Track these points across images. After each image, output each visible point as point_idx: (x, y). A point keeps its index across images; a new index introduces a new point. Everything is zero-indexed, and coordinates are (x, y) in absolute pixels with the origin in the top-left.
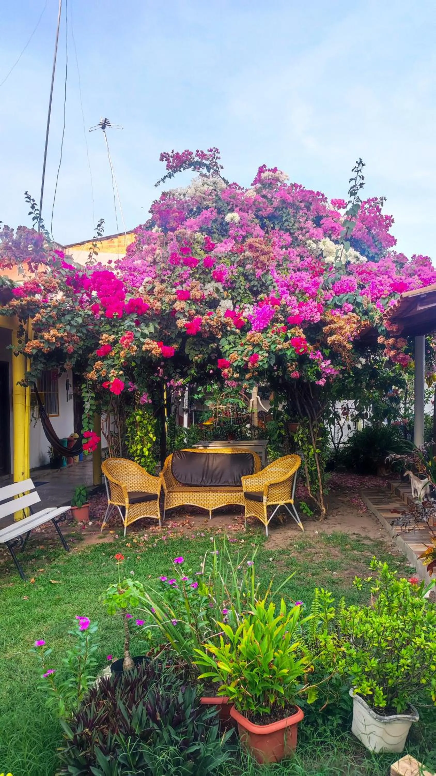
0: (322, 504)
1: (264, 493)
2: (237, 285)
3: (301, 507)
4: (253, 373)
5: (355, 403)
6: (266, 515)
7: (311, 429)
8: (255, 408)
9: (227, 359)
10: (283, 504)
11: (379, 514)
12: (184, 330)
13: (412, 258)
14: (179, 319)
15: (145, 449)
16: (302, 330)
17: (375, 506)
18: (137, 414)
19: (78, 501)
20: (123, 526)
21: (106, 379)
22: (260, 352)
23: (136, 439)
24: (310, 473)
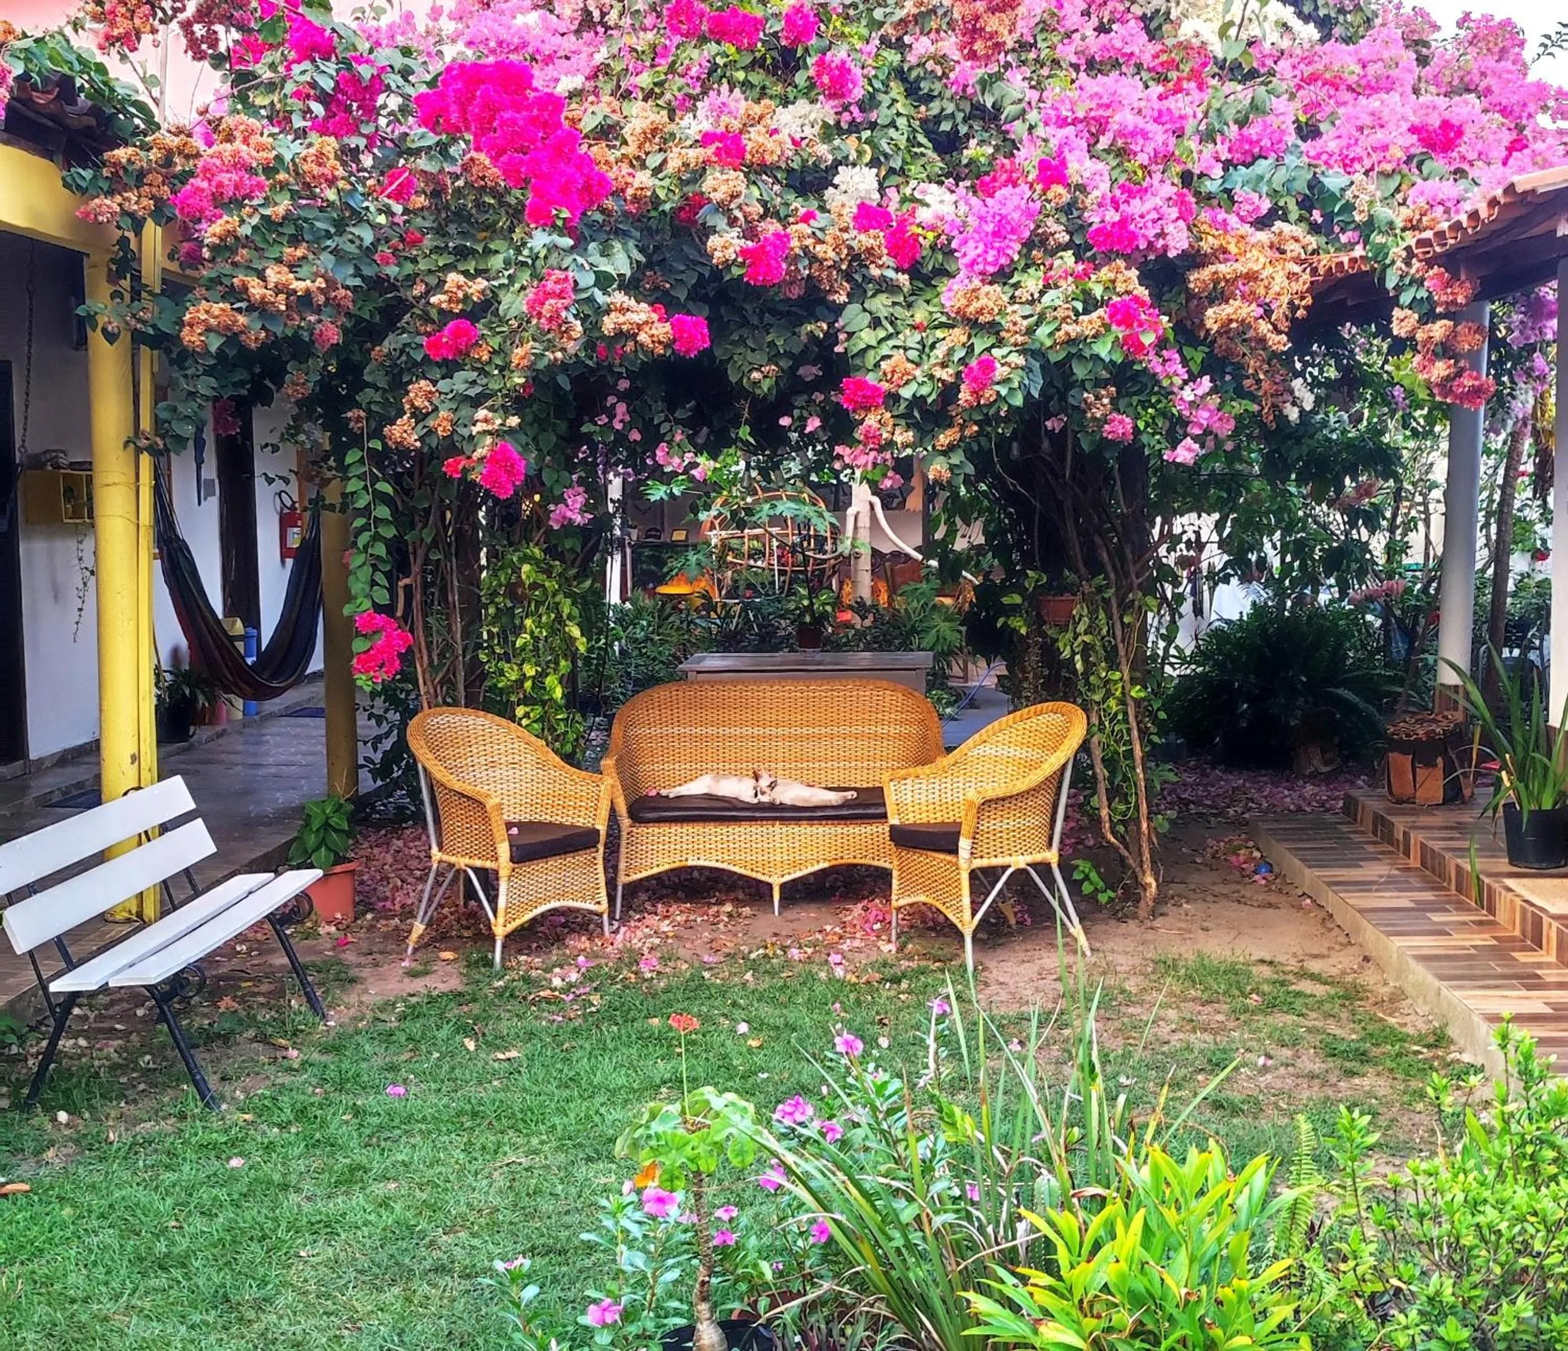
0: (1147, 866)
1: (965, 829)
2: (882, 115)
3: (1077, 876)
4: (962, 428)
5: (1219, 526)
6: (966, 901)
7: (1116, 617)
8: (864, 536)
9: (871, 378)
10: (1022, 866)
11: (1331, 900)
12: (736, 271)
13: (1460, 25)
14: (713, 230)
15: (551, 680)
16: (1134, 273)
17: (1318, 872)
18: (526, 559)
19: (317, 849)
20: (492, 938)
21: (453, 446)
22: (996, 352)
23: (519, 643)
24: (1110, 763)
